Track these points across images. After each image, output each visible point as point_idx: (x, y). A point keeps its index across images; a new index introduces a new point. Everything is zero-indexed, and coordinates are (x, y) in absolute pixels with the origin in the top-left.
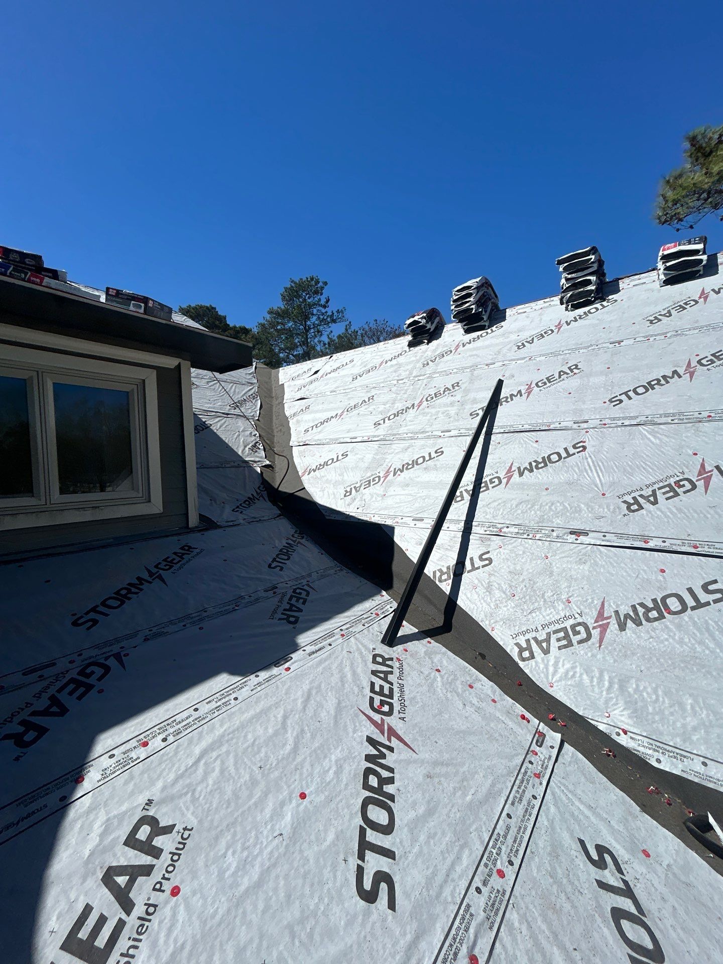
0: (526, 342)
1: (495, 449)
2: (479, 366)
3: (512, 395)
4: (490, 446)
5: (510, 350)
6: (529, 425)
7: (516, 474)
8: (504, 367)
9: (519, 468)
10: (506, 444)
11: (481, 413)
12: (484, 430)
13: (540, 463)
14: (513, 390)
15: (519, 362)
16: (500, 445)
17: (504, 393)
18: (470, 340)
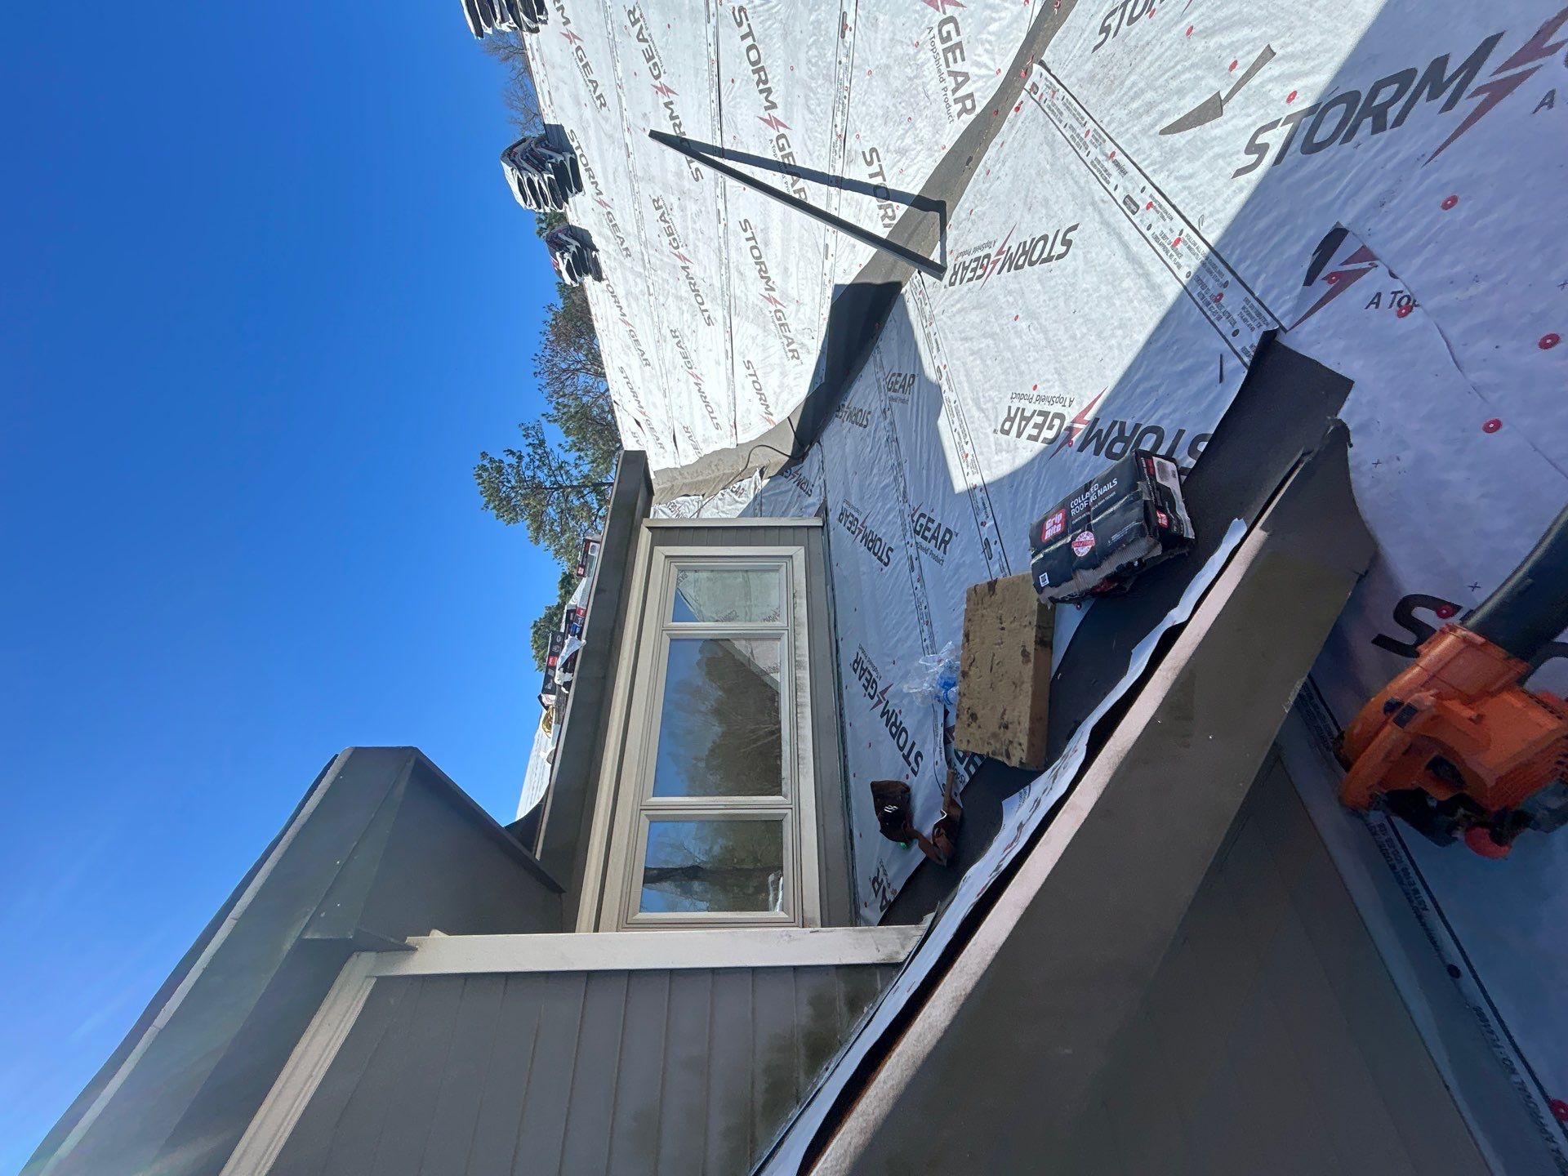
0: (595, 92)
1: (742, 143)
2: (631, 169)
3: (672, 118)
4: (739, 150)
5: (606, 119)
6: (711, 91)
7: (774, 113)
8: (631, 130)
9: (767, 108)
10: (736, 128)
11: (696, 164)
12: (717, 159)
13: (760, 76)
14: (664, 116)
15: (624, 106)
16: (737, 136)
17: (668, 129)
18: (593, 183)
